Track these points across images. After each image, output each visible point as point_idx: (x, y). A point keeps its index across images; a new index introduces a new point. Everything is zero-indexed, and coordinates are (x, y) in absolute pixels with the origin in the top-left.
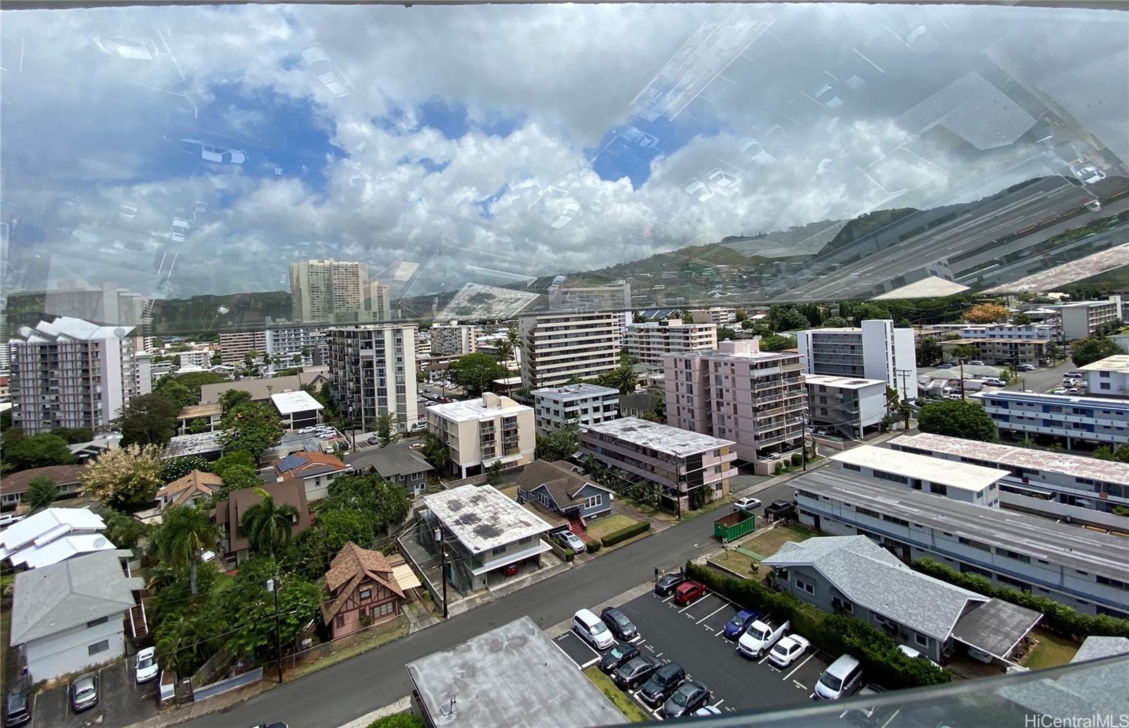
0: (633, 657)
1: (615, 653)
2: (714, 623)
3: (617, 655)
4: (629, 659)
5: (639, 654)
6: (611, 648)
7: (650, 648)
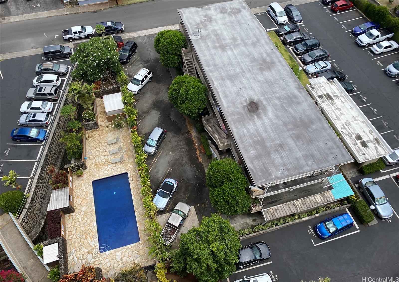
0: (295, 32)
1: (286, 27)
2: (349, 26)
3: (287, 28)
4: (293, 32)
5: (299, 31)
6: (285, 25)
7: (306, 30)
